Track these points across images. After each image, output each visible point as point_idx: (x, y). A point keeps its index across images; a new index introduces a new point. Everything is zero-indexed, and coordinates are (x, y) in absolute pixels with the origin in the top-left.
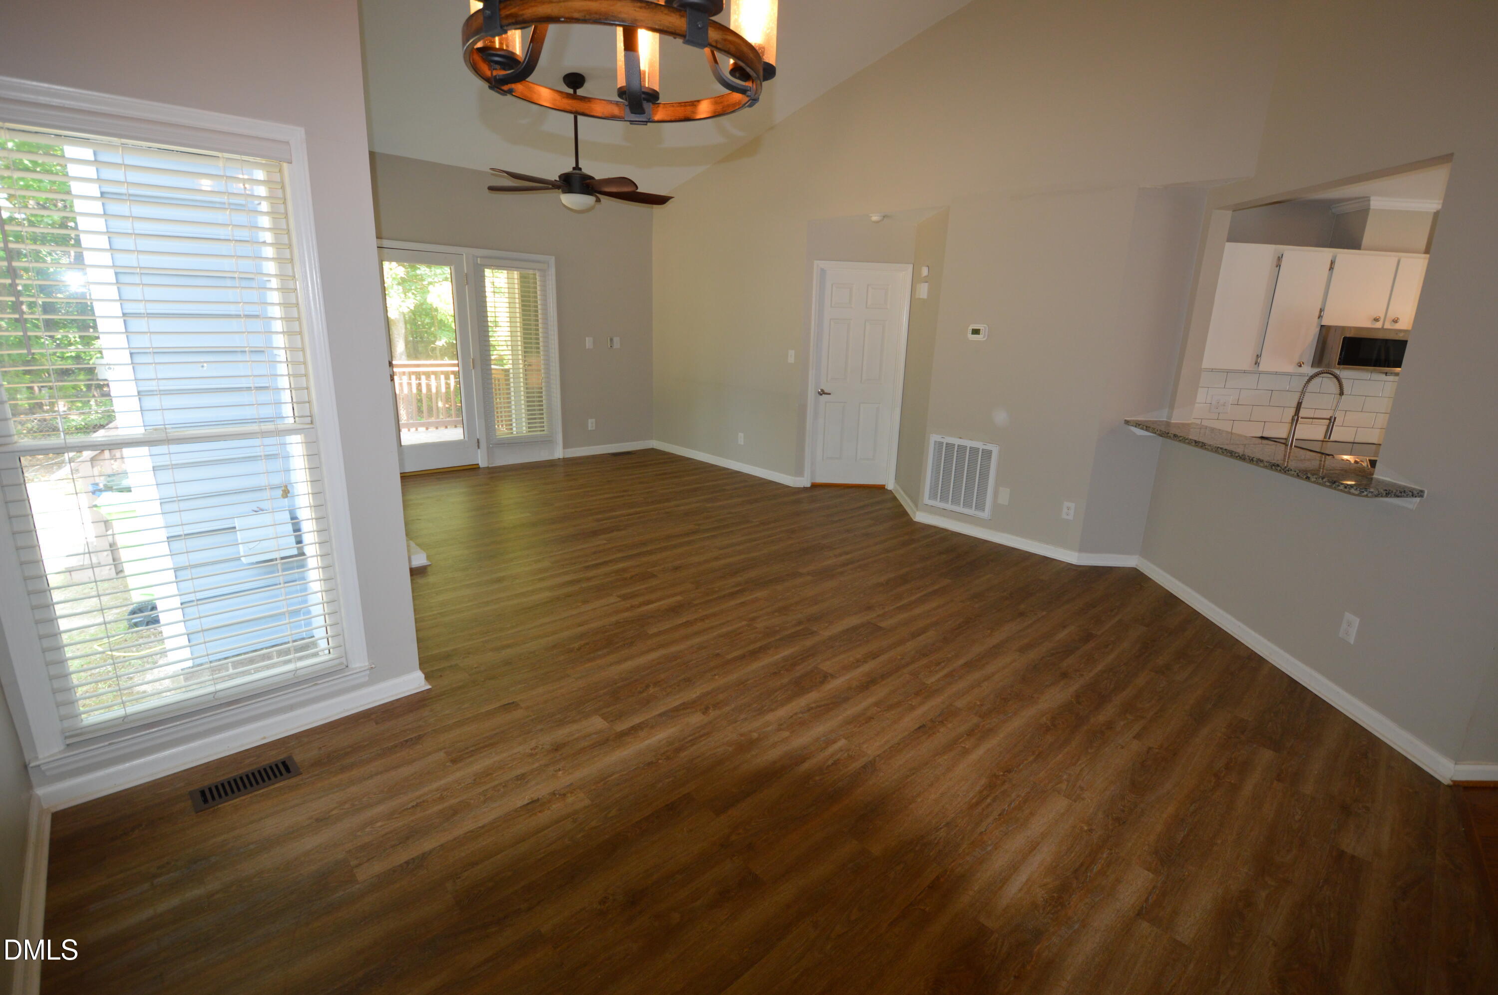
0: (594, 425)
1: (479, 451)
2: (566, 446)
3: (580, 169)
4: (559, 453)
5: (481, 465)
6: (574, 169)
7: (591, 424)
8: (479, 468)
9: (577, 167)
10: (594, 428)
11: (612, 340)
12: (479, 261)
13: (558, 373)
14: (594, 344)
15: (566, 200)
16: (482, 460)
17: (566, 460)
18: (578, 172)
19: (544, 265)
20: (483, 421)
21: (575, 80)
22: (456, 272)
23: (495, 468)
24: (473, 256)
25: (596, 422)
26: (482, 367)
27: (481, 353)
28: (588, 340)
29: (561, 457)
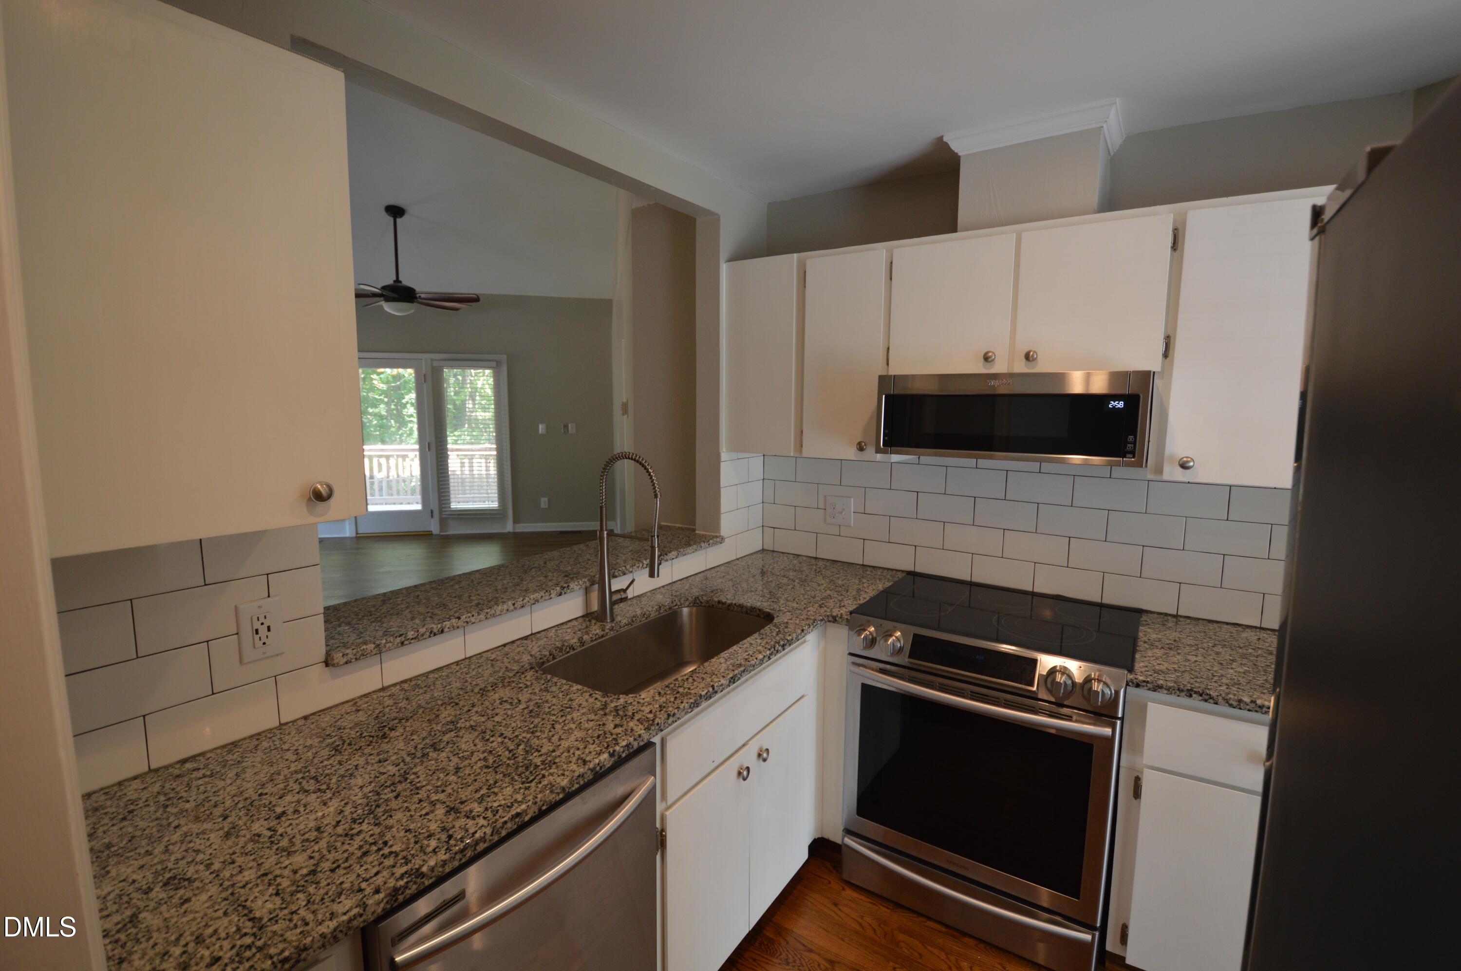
0: (547, 503)
1: (432, 520)
2: (516, 521)
3: (400, 282)
4: (509, 527)
5: (434, 533)
6: (395, 281)
7: (544, 502)
8: (432, 534)
9: (397, 280)
10: (547, 507)
11: (566, 426)
12: (435, 364)
13: (509, 456)
14: (547, 428)
15: (388, 308)
16: (434, 527)
17: (515, 534)
18: (399, 284)
19: (494, 364)
20: (436, 495)
21: (396, 211)
22: (416, 373)
23: (447, 536)
24: (432, 360)
25: (549, 500)
26: (437, 450)
27: (436, 438)
28: (540, 426)
29: (511, 530)
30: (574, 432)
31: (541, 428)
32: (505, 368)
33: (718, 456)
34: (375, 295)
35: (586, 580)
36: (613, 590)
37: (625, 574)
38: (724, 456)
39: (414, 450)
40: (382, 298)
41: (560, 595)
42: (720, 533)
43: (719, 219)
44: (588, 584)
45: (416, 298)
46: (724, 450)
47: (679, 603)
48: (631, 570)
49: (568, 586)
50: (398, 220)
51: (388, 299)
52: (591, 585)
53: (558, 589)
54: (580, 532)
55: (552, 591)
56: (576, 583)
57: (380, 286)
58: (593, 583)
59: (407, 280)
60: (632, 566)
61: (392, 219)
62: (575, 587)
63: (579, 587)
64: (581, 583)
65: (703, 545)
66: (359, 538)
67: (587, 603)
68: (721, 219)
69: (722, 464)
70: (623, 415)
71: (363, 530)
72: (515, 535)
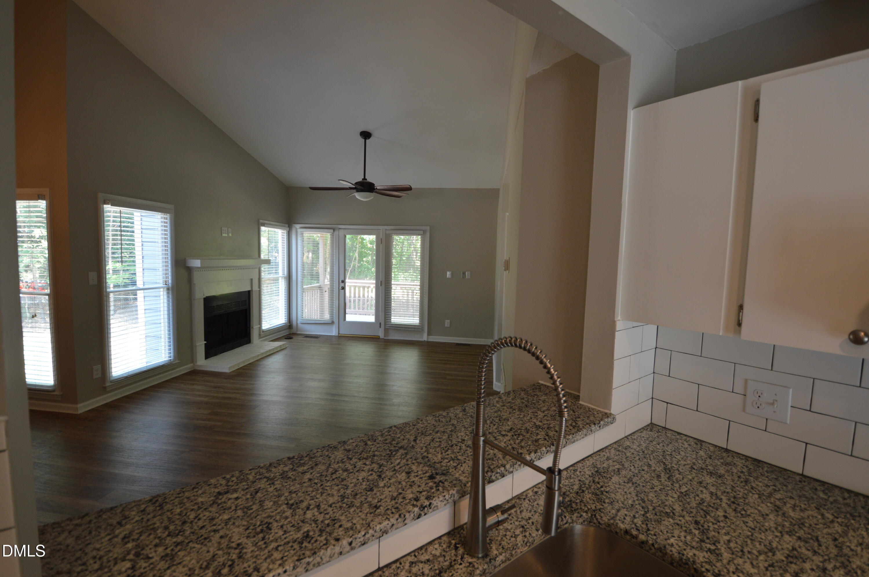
0: (449, 324)
1: (380, 329)
2: (429, 334)
3: (366, 179)
4: (425, 338)
5: (381, 337)
6: (363, 179)
7: (447, 323)
9: (364, 179)
10: (449, 326)
11: (464, 274)
12: (388, 232)
13: (427, 291)
14: (452, 275)
15: (359, 196)
16: (381, 334)
17: (428, 342)
18: (365, 181)
19: (422, 232)
20: (383, 314)
21: (366, 135)
22: (377, 238)
23: (388, 339)
24: (386, 230)
25: (451, 322)
26: (385, 286)
27: (385, 278)
28: (448, 273)
29: (426, 340)
30: (469, 278)
31: (449, 274)
32: (428, 235)
33: (613, 324)
34: (351, 188)
35: (454, 492)
36: (487, 507)
37: (503, 476)
38: (619, 325)
39: (373, 283)
40: (355, 190)
41: (419, 517)
42: (610, 410)
43: (629, 61)
44: (456, 497)
45: (374, 189)
46: (619, 318)
47: (570, 521)
48: (511, 470)
49: (430, 504)
50: (367, 141)
51: (358, 190)
52: (460, 497)
53: (416, 509)
54: (469, 345)
55: (407, 515)
56: (441, 498)
57: (354, 183)
58: (462, 495)
59: (369, 179)
60: (513, 465)
61: (364, 140)
62: (439, 504)
63: (445, 502)
64: (447, 497)
65: (593, 427)
66: (340, 337)
67: (455, 515)
68: (632, 59)
69: (617, 334)
70: (505, 270)
71: (343, 332)
72: (429, 344)
